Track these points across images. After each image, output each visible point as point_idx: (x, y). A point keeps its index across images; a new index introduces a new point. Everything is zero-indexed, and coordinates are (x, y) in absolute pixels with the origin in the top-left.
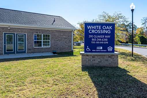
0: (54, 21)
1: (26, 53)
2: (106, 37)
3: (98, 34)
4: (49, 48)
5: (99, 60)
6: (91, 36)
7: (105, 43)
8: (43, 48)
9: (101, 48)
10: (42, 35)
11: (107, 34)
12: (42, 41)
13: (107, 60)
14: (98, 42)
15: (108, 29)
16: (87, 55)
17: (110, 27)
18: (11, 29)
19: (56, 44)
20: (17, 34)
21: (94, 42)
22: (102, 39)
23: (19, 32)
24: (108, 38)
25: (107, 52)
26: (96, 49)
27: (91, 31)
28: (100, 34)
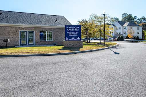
0: (56, 21)
1: (35, 45)
2: (76, 32)
3: (72, 31)
4: (52, 42)
5: (73, 44)
6: (69, 32)
7: (76, 35)
8: (47, 42)
9: (74, 38)
10: (46, 32)
11: (77, 31)
12: (46, 36)
13: (77, 44)
14: (72, 35)
15: (77, 29)
16: (67, 42)
17: (78, 27)
18: (24, 28)
19: (57, 39)
20: (28, 31)
21: (70, 35)
22: (74, 33)
23: (30, 30)
24: (77, 33)
25: (77, 40)
26: (71, 39)
27: (68, 30)
28: (73, 31)
